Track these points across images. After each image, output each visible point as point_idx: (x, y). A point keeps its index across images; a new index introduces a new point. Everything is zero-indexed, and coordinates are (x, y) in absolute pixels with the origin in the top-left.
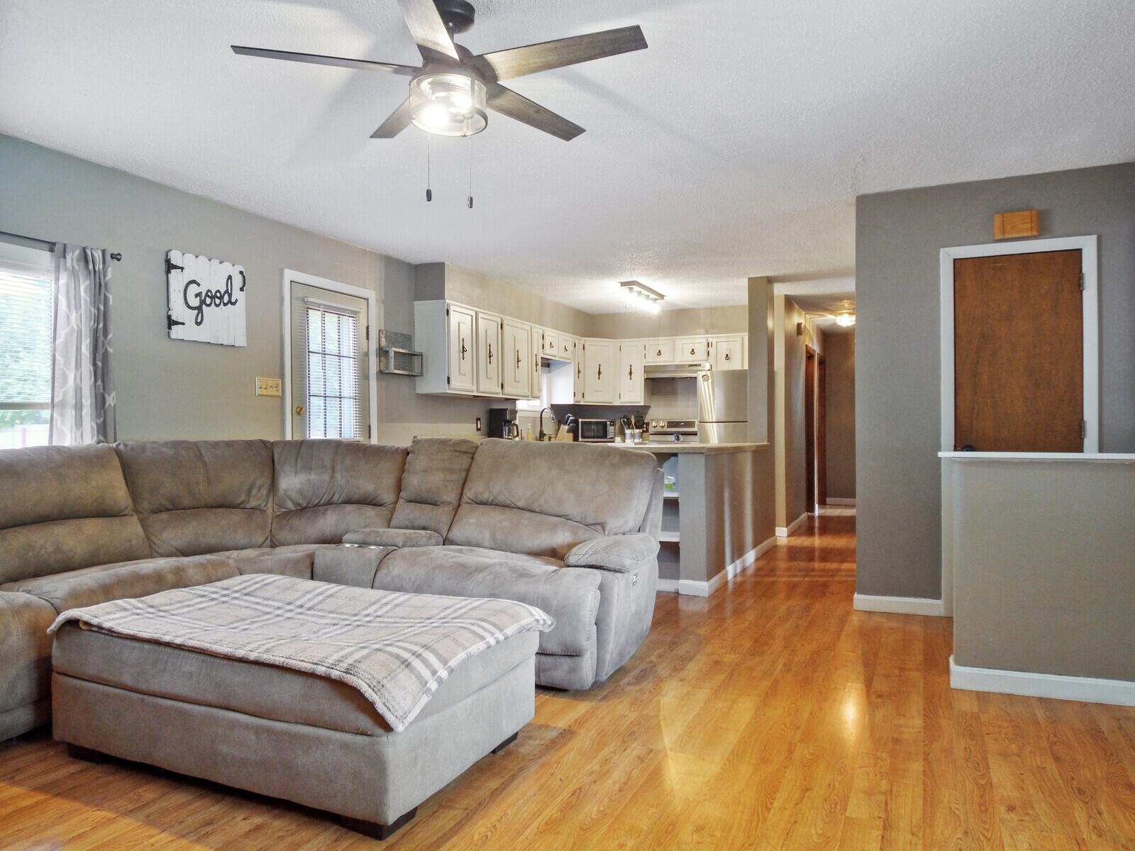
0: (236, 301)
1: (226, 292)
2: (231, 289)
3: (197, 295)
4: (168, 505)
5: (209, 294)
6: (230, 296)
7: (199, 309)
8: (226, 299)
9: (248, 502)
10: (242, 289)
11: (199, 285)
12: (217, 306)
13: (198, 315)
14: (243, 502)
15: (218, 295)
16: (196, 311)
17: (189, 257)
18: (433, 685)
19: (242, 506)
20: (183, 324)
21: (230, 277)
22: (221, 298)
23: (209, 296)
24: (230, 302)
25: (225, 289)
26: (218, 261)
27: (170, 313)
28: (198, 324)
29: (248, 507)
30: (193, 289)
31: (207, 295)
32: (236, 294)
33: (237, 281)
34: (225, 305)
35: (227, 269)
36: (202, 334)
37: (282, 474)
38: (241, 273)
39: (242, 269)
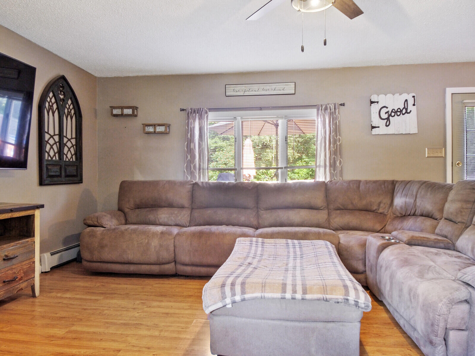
0: (411, 111)
1: (404, 108)
2: (407, 106)
3: (386, 113)
4: (341, 207)
5: (394, 111)
6: (407, 109)
7: (388, 119)
8: (404, 111)
9: (379, 210)
10: (414, 105)
11: (387, 108)
12: (398, 116)
13: (387, 122)
14: (376, 210)
15: (399, 110)
16: (386, 120)
17: (382, 96)
18: (228, 301)
19: (376, 211)
20: (379, 127)
21: (406, 100)
22: (401, 111)
23: (393, 112)
24: (406, 112)
25: (404, 107)
26: (399, 94)
27: (372, 123)
28: (387, 126)
29: (379, 212)
30: (384, 110)
31: (392, 112)
32: (410, 107)
33: (411, 102)
34: (403, 114)
35: (405, 96)
36: (390, 130)
37: (396, 198)
38: (414, 97)
39: (414, 95)
